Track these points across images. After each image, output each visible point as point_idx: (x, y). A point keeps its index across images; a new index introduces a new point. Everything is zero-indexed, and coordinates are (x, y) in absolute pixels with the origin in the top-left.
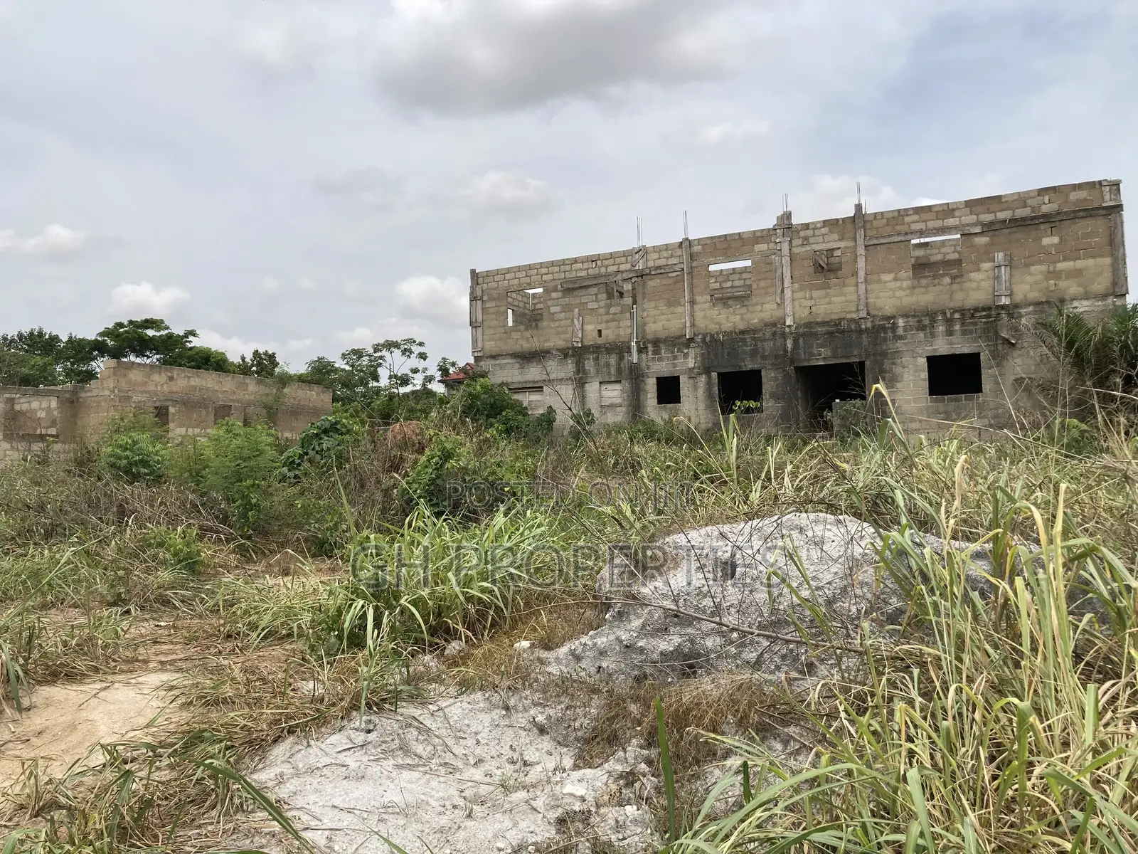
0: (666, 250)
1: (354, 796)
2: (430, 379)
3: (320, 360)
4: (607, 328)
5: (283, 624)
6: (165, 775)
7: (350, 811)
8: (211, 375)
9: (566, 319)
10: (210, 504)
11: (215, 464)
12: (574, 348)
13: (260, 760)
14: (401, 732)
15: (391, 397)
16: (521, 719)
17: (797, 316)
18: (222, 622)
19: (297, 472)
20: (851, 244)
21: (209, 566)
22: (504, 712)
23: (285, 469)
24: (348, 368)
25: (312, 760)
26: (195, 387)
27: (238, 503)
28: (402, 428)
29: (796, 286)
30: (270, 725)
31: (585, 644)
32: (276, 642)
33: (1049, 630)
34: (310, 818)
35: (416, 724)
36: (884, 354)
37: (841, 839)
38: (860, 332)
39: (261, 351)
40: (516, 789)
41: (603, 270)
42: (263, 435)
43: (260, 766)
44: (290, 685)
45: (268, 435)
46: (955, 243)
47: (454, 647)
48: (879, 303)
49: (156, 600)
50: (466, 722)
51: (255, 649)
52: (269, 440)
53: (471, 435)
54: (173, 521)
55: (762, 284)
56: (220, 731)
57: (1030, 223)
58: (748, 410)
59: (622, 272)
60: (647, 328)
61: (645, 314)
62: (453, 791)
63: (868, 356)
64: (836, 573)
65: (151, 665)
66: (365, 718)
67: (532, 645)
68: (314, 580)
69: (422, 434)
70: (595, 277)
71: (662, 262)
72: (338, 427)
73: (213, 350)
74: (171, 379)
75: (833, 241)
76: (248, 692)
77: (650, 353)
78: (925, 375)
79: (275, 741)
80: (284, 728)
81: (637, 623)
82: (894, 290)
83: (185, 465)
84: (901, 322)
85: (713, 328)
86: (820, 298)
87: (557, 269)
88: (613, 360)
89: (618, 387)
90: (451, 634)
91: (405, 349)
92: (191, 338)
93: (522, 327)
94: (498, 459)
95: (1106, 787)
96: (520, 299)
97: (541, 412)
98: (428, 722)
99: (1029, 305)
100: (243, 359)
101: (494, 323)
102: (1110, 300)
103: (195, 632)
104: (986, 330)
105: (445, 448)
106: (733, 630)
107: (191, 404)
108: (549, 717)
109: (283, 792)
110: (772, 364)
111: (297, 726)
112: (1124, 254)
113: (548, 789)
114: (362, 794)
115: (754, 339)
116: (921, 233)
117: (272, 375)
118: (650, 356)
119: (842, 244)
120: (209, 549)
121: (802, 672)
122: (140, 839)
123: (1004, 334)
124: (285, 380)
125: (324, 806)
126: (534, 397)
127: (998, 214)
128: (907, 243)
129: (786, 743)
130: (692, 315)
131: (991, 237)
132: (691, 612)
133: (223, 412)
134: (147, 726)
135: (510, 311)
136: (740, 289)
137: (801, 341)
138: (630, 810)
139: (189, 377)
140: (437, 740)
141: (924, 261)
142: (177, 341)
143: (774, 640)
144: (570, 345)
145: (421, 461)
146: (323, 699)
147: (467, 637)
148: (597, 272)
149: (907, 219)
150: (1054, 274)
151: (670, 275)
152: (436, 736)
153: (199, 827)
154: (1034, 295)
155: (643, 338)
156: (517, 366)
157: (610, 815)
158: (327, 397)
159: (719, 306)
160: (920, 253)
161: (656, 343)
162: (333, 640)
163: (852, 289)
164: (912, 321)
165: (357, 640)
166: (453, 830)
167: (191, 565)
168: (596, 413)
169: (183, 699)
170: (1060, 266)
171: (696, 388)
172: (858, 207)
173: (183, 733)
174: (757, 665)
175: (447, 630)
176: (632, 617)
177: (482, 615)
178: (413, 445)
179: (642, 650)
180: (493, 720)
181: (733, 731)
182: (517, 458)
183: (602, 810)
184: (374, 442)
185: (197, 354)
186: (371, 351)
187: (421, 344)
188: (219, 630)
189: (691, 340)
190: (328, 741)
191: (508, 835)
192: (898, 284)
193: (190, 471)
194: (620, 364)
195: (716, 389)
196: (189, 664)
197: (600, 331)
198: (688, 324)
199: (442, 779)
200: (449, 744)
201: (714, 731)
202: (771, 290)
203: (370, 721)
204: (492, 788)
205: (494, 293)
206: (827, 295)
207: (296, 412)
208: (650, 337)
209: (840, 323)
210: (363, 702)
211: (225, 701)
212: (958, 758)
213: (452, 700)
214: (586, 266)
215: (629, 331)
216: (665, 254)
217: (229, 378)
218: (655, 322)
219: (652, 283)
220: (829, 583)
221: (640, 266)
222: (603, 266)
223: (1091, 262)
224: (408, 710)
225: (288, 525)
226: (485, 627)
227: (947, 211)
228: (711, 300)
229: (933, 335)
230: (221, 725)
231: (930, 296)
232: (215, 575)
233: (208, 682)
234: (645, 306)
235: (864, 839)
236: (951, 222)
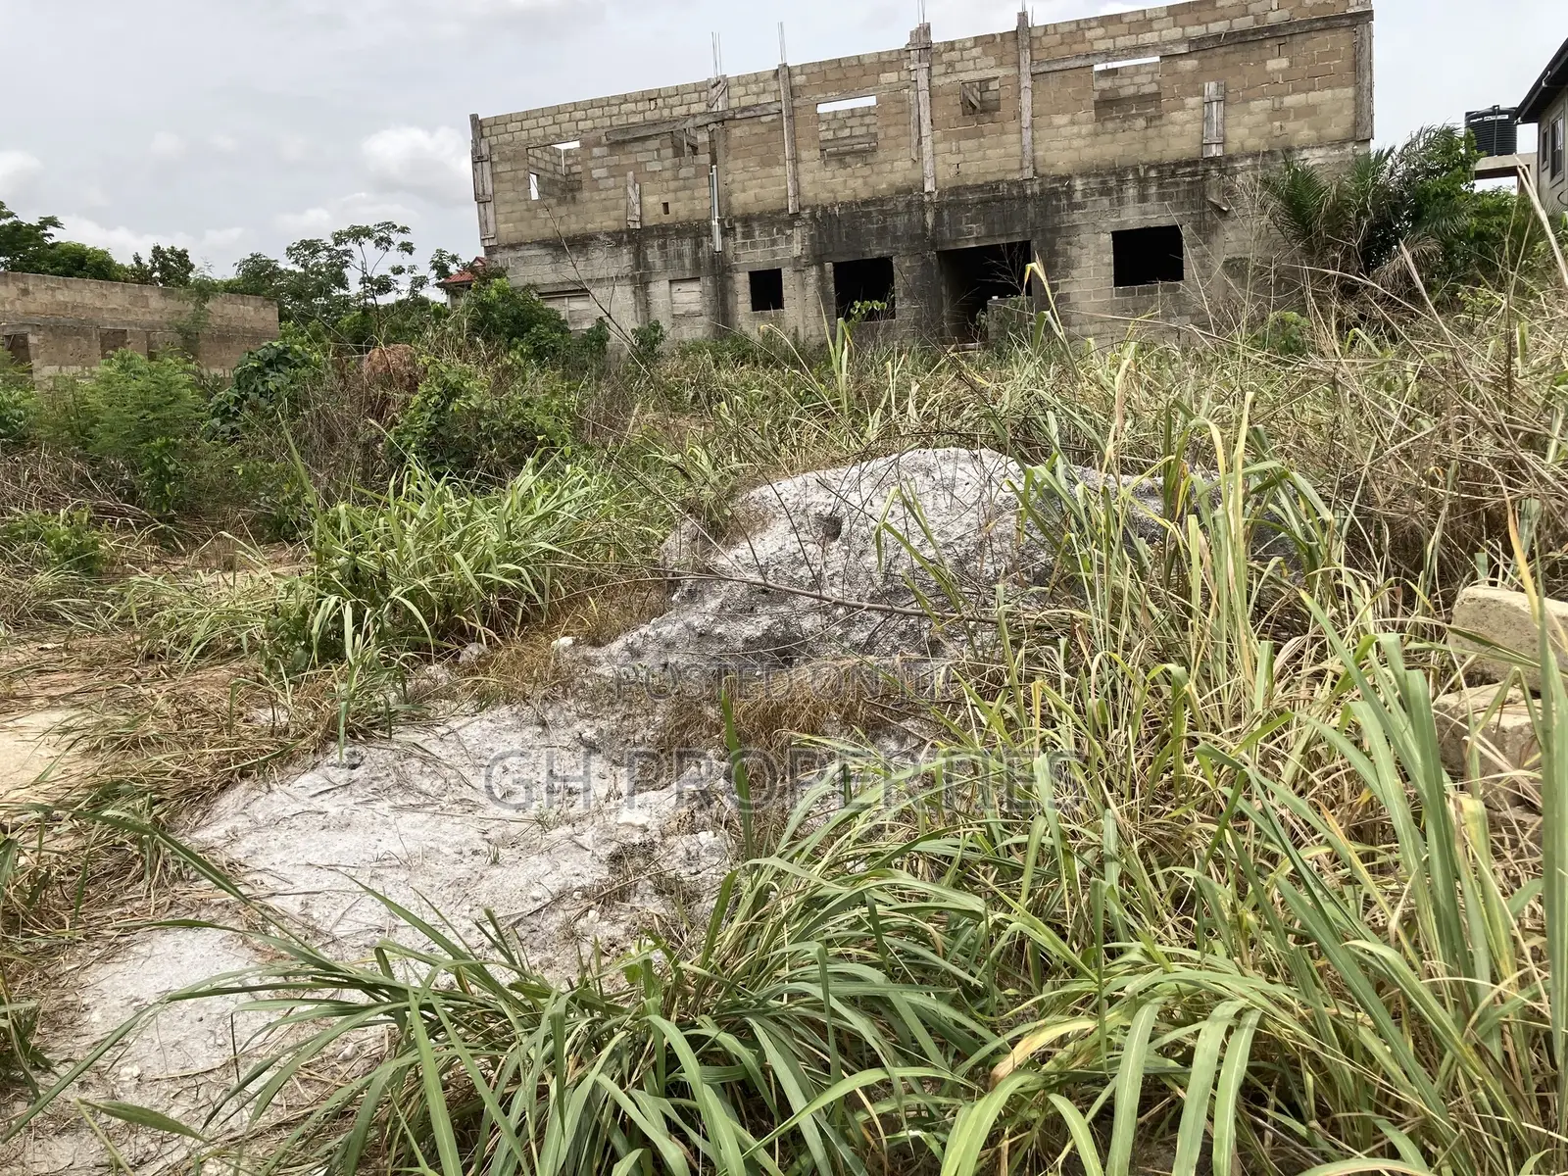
0: (756, 81)
1: (337, 849)
2: (420, 282)
3: (255, 258)
4: (677, 200)
5: (226, 635)
6: (68, 843)
7: (332, 868)
8: (88, 284)
9: (615, 187)
10: (107, 476)
11: (109, 415)
12: (629, 231)
13: (204, 814)
14: (398, 764)
15: (366, 311)
16: (564, 736)
17: (939, 178)
18: (138, 638)
19: (234, 425)
20: (1013, 71)
21: (113, 563)
22: (540, 730)
23: (216, 422)
24: (299, 270)
25: (277, 809)
26: (66, 304)
27: (147, 473)
28: (382, 355)
29: (938, 133)
30: (214, 768)
31: (646, 636)
32: (219, 661)
33: (1224, 579)
34: (277, 881)
35: (418, 752)
36: (1056, 230)
37: (958, 847)
38: (1024, 199)
39: (165, 247)
40: (557, 824)
41: (666, 113)
42: (177, 372)
43: (204, 822)
44: (241, 714)
45: (185, 371)
46: (1152, 69)
47: (472, 651)
48: (1051, 157)
49: (37, 614)
50: (489, 745)
51: (188, 670)
52: (187, 378)
53: (483, 363)
54: (52, 502)
55: (892, 131)
56: (143, 782)
57: (1250, 38)
58: (872, 315)
59: (694, 116)
60: (733, 199)
61: (730, 179)
62: (473, 833)
63: (1034, 234)
64: (969, 525)
65: (36, 702)
66: (346, 750)
67: (576, 643)
68: (265, 572)
69: (413, 362)
70: (655, 124)
71: (747, 101)
72: (289, 356)
73: (88, 247)
74: (25, 292)
75: (987, 68)
76: (181, 727)
77: (739, 236)
78: (1109, 258)
79: (223, 789)
80: (233, 772)
81: (713, 604)
82: (1070, 138)
83: (62, 420)
84: (1079, 184)
85: (825, 197)
86: (971, 151)
87: (598, 112)
88: (687, 247)
89: (695, 287)
90: (466, 635)
91: (382, 239)
92: (51, 230)
93: (553, 201)
94: (526, 395)
95: (1278, 763)
96: (547, 158)
97: (587, 326)
98: (436, 749)
99: (1247, 157)
100: (138, 260)
101: (510, 196)
102: (1349, 148)
103: (99, 654)
104: (1190, 193)
105: (447, 382)
106: (837, 604)
107: (64, 330)
108: (600, 732)
109: (238, 852)
110: (908, 249)
111: (252, 766)
112: (1371, 84)
113: (599, 820)
114: (347, 846)
115: (882, 212)
116: (1108, 55)
117: (185, 282)
118: (740, 241)
119: (1001, 72)
120: (112, 539)
121: (925, 653)
122: (38, 926)
123: (1214, 198)
124: (206, 290)
125: (295, 865)
126: (577, 305)
127: (1211, 25)
128: (1087, 70)
129: (901, 741)
130: (796, 180)
131: (1200, 59)
132: (784, 585)
133: (113, 339)
134: (36, 783)
135: (534, 177)
136: (861, 140)
137: (946, 213)
138: (706, 837)
139: (53, 290)
140: (449, 771)
141: (1110, 95)
142: (29, 234)
143: (889, 614)
144: (624, 227)
145: (415, 402)
146: (287, 731)
147: (488, 638)
148: (657, 117)
149: (1089, 35)
150: (1279, 113)
151: (763, 119)
152: (447, 766)
153: (122, 904)
154: (1252, 143)
155: (728, 214)
156: (549, 259)
157: (680, 846)
158: (271, 314)
159: (834, 165)
160: (1105, 84)
161: (747, 220)
162: (299, 651)
163: (1014, 137)
164: (1094, 183)
165: (331, 649)
166: (473, 881)
167: (87, 563)
168: (665, 325)
169: (85, 744)
170: (1289, 101)
171: (804, 285)
172: (1023, 16)
173: (89, 787)
174: (869, 646)
175: (462, 631)
176: (707, 597)
177: (508, 607)
178: (402, 379)
179: (721, 638)
180: (525, 740)
181: (837, 730)
182: (554, 393)
183: (670, 840)
184: (343, 376)
185: (64, 253)
186: (331, 243)
187: (404, 230)
188: (135, 650)
189: (796, 216)
190: (297, 784)
191: (546, 881)
192: (1075, 129)
193: (70, 428)
194: (697, 254)
195: (832, 286)
196: (93, 697)
197: (666, 205)
198: (790, 193)
199: (457, 820)
200: (466, 775)
201: (814, 732)
202: (904, 140)
203: (354, 753)
204: (526, 825)
205: (507, 150)
206: (980, 147)
207: (225, 337)
208: (737, 212)
209: (997, 188)
210: (342, 729)
211: (147, 741)
212: (1109, 742)
213: (467, 719)
214: (641, 106)
215: (707, 205)
216: (754, 88)
217: (118, 289)
218: (744, 191)
219: (738, 132)
220: (961, 538)
221: (720, 106)
222: (665, 107)
223: (1328, 93)
224: (407, 735)
225: (228, 500)
226: (514, 624)
227: (1144, 21)
228: (822, 156)
229: (1121, 201)
230: (144, 774)
231: (1120, 145)
232: (123, 575)
233: (122, 718)
234: (730, 166)
235: (986, 845)
236: (1149, 38)
